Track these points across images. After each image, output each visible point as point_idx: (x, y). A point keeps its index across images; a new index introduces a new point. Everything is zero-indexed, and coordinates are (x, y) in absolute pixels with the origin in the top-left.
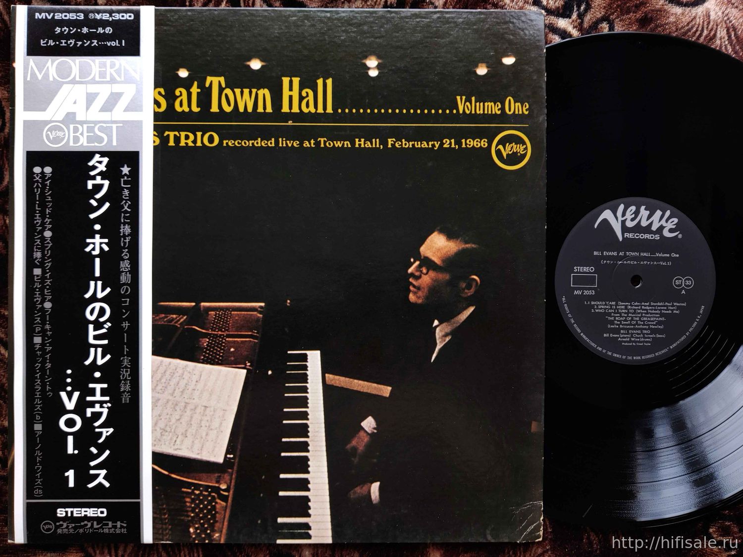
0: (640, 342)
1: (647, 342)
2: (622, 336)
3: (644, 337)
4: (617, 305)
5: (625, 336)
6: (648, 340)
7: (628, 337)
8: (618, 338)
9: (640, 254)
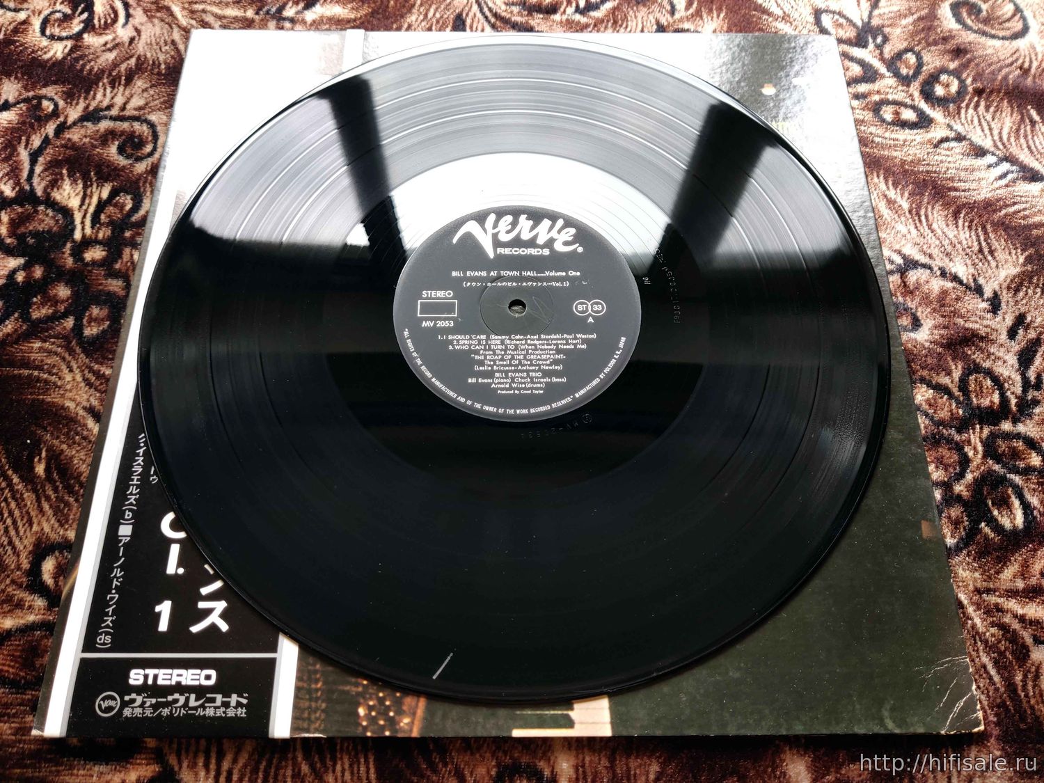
0: (525, 389)
1: (537, 389)
2: (497, 381)
3: (532, 382)
4: (488, 339)
5: (502, 381)
6: (538, 385)
7: (506, 383)
8: (491, 384)
9: (521, 274)
